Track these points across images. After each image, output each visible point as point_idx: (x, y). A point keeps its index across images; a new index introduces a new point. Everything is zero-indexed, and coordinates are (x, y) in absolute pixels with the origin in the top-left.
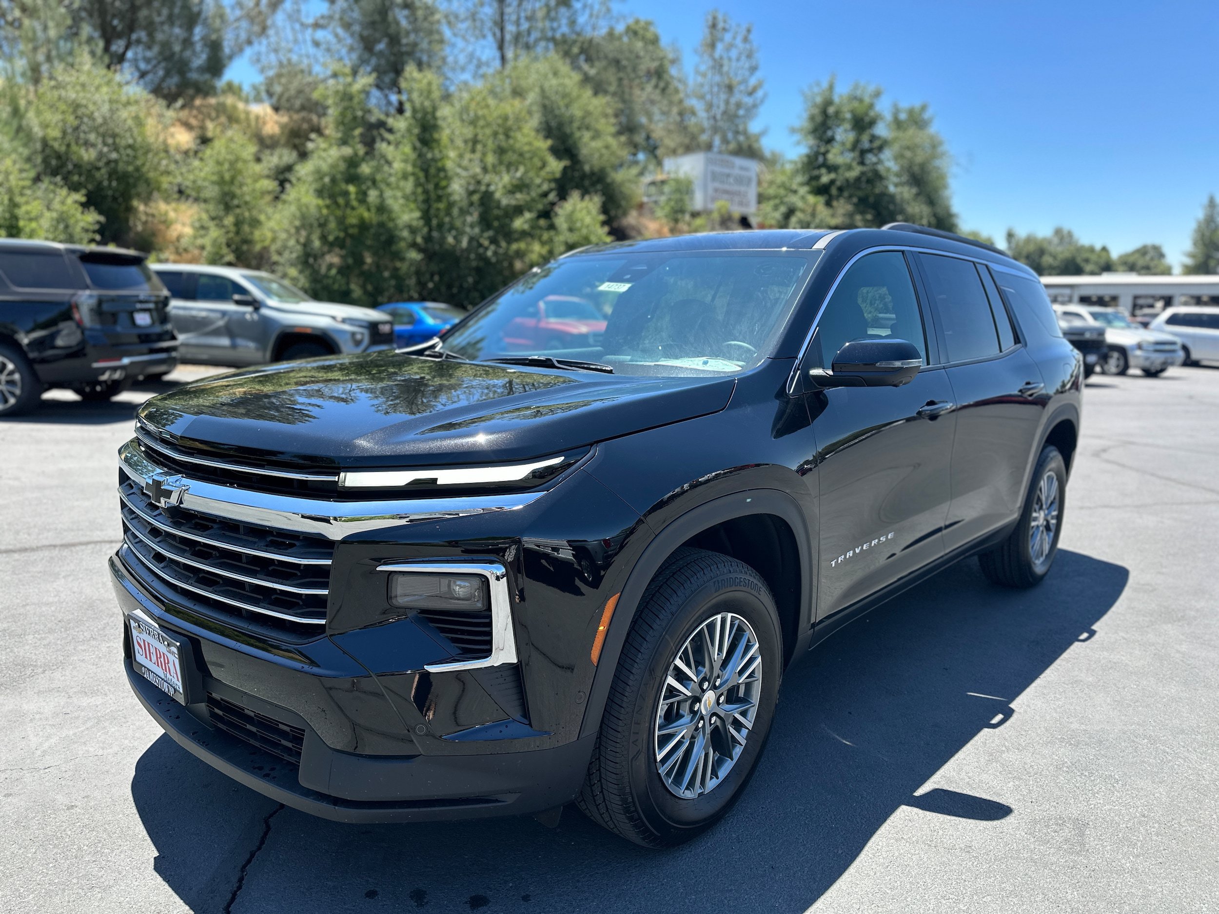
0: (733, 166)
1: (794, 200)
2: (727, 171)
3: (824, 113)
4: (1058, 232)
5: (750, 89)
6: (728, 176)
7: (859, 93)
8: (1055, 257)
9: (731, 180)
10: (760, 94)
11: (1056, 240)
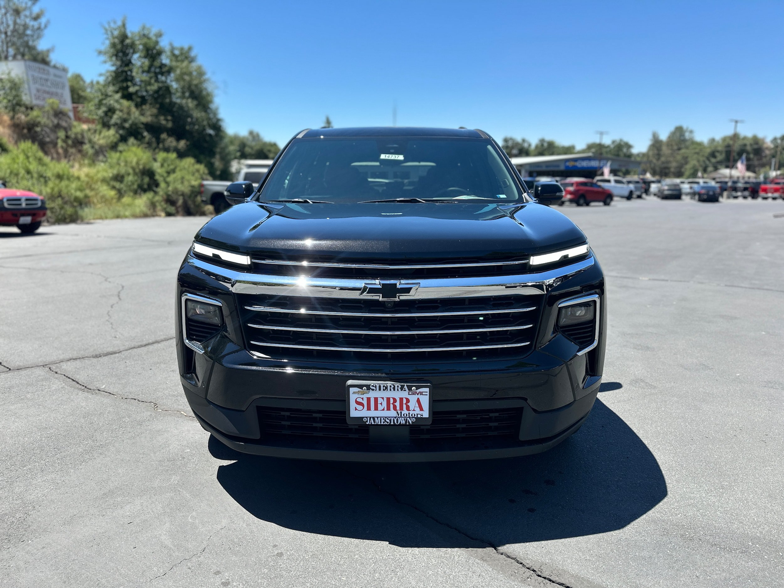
0: (48, 73)
1: (111, 102)
2: (44, 76)
3: (122, 42)
4: (251, 133)
5: (34, 15)
6: (47, 80)
7: (146, 32)
8: (252, 148)
9: (49, 84)
10: (43, 20)
11: (250, 138)
